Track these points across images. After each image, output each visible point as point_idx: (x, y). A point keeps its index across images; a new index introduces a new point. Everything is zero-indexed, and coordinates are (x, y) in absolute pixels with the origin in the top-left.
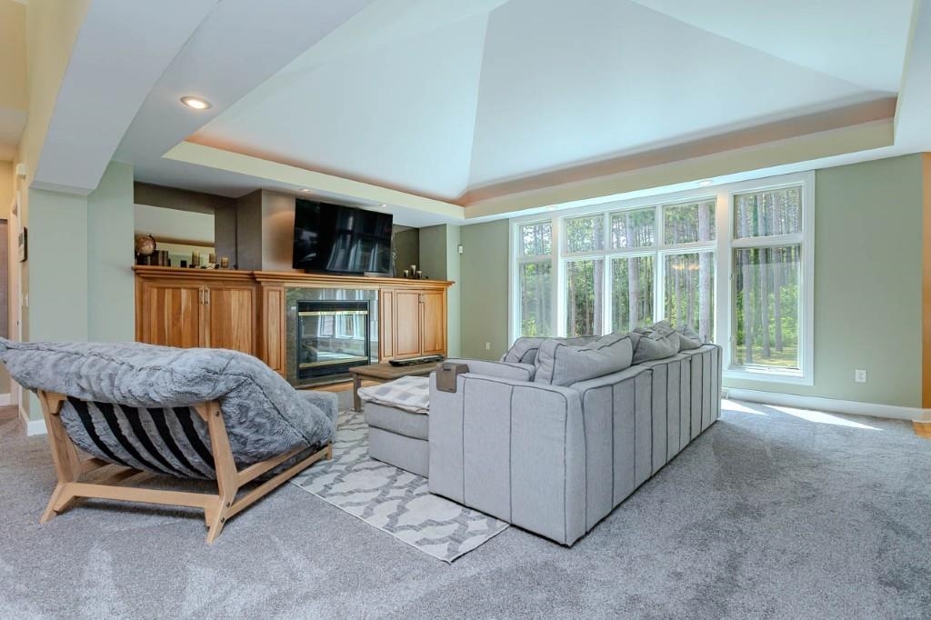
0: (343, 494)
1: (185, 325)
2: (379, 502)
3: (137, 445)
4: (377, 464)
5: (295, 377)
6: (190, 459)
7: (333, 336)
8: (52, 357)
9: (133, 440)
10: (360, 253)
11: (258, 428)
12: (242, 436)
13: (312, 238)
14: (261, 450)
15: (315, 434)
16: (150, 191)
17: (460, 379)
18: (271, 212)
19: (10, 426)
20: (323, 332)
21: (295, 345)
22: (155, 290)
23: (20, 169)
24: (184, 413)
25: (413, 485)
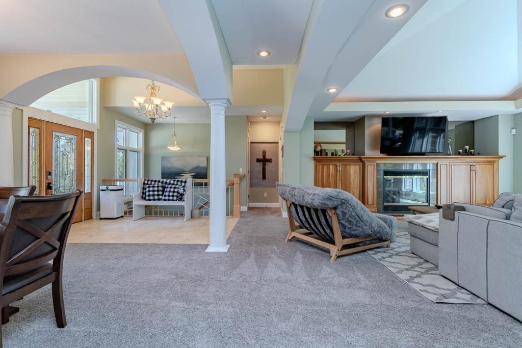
0: (390, 262)
1: (332, 180)
2: (407, 270)
3: (311, 222)
4: (414, 255)
5: (382, 209)
6: (326, 230)
7: (412, 191)
8: (288, 189)
9: (309, 220)
10: (430, 139)
11: (350, 222)
12: (344, 225)
13: (400, 134)
14: (352, 232)
15: (379, 232)
16: (320, 125)
17: (456, 213)
18: (370, 126)
19: (278, 214)
20: (405, 188)
21: (382, 193)
22: (321, 166)
23: (282, 125)
24: (324, 211)
25: (431, 269)
